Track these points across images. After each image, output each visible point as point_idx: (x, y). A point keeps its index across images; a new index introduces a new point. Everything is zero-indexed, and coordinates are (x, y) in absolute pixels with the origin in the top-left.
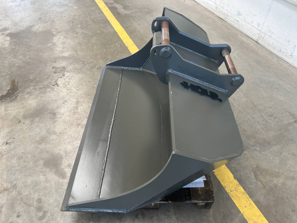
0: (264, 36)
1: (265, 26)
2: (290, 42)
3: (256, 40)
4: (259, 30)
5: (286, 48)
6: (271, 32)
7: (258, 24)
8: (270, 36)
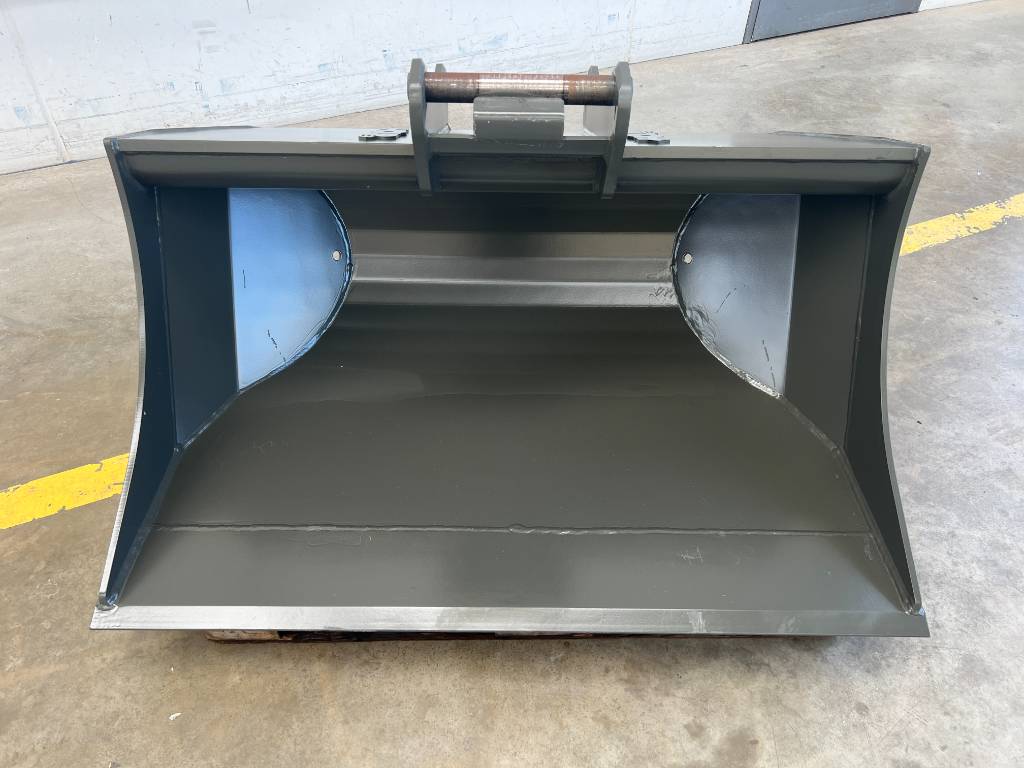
0: (77, 129)
1: (48, 100)
2: (172, 84)
3: (59, 162)
4: (40, 126)
5: (179, 108)
6: (89, 101)
7: (17, 111)
8: (98, 116)
